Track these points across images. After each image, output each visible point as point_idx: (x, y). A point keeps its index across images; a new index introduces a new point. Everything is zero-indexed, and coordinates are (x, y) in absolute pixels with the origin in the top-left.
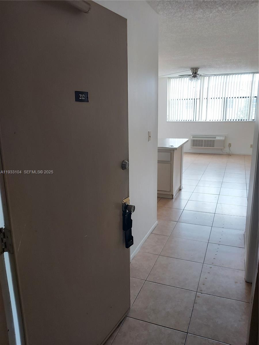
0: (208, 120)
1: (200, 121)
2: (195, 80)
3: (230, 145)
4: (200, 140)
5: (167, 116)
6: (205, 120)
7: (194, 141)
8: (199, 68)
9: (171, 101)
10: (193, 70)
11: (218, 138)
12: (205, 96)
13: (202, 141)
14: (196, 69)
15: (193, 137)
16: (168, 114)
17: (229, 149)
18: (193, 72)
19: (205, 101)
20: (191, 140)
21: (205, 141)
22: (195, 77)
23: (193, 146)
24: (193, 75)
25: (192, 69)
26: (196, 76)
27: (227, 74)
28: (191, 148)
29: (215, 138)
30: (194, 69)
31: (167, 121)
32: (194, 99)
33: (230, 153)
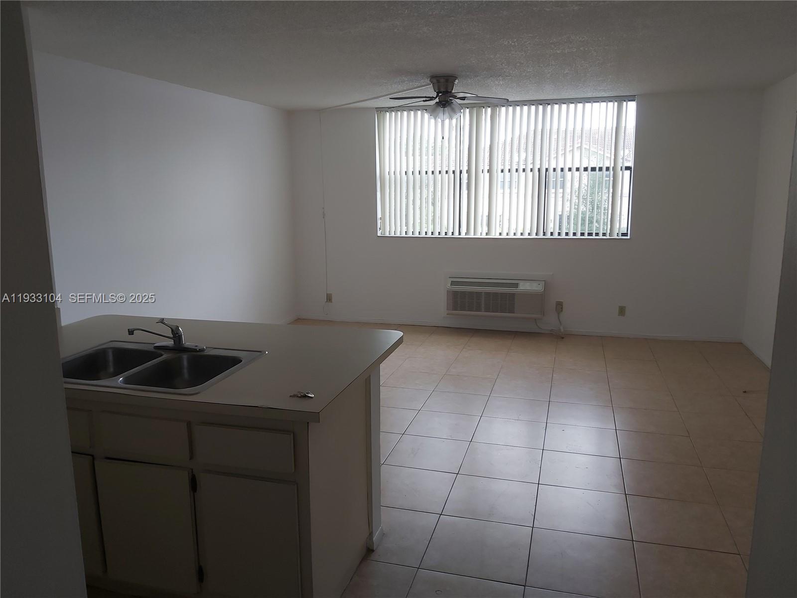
0: (495, 234)
1: (472, 235)
2: (447, 115)
3: (560, 306)
4: (471, 293)
5: (379, 222)
6: (487, 234)
7: (455, 294)
8: (456, 78)
9: (387, 176)
10: (438, 82)
11: (524, 287)
12: (484, 165)
13: (478, 294)
14: (447, 81)
15: (453, 283)
16: (379, 215)
17: (559, 318)
18: (439, 89)
19: (484, 178)
20: (448, 292)
21: (488, 294)
22: (444, 106)
23: (455, 309)
24: (437, 100)
25: (435, 81)
26: (447, 102)
27: (545, 102)
28: (447, 314)
29: (516, 285)
30: (442, 80)
31: (379, 234)
32: (454, 172)
33: (562, 330)
